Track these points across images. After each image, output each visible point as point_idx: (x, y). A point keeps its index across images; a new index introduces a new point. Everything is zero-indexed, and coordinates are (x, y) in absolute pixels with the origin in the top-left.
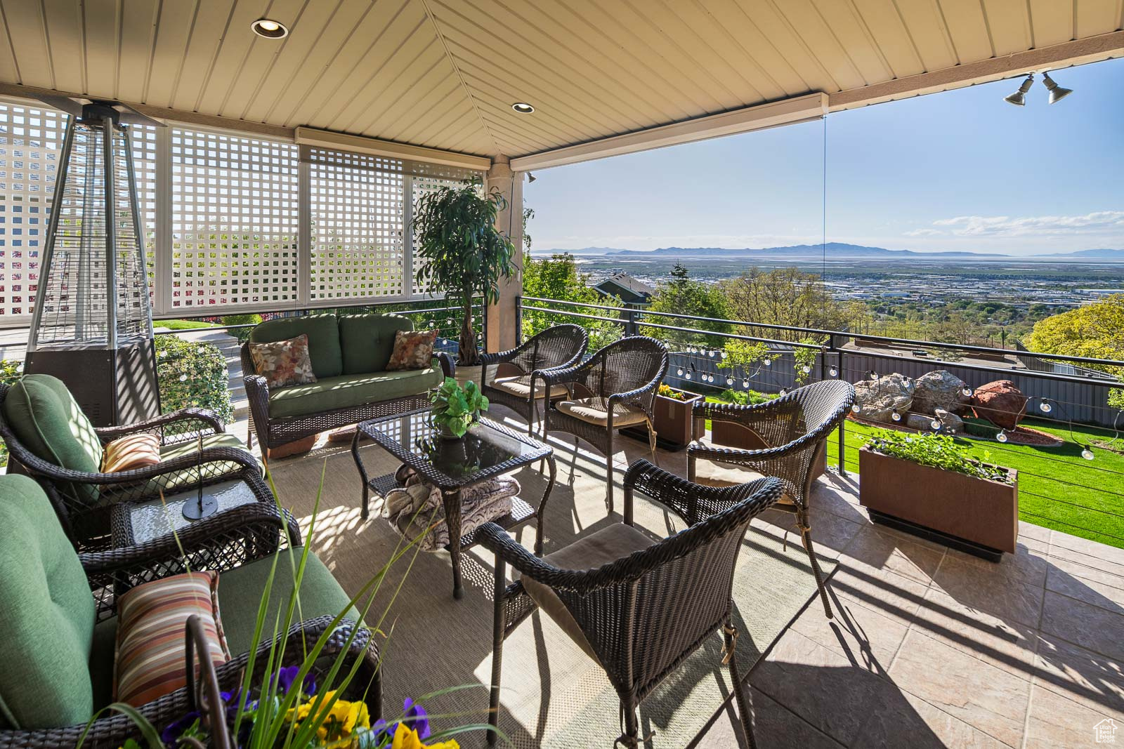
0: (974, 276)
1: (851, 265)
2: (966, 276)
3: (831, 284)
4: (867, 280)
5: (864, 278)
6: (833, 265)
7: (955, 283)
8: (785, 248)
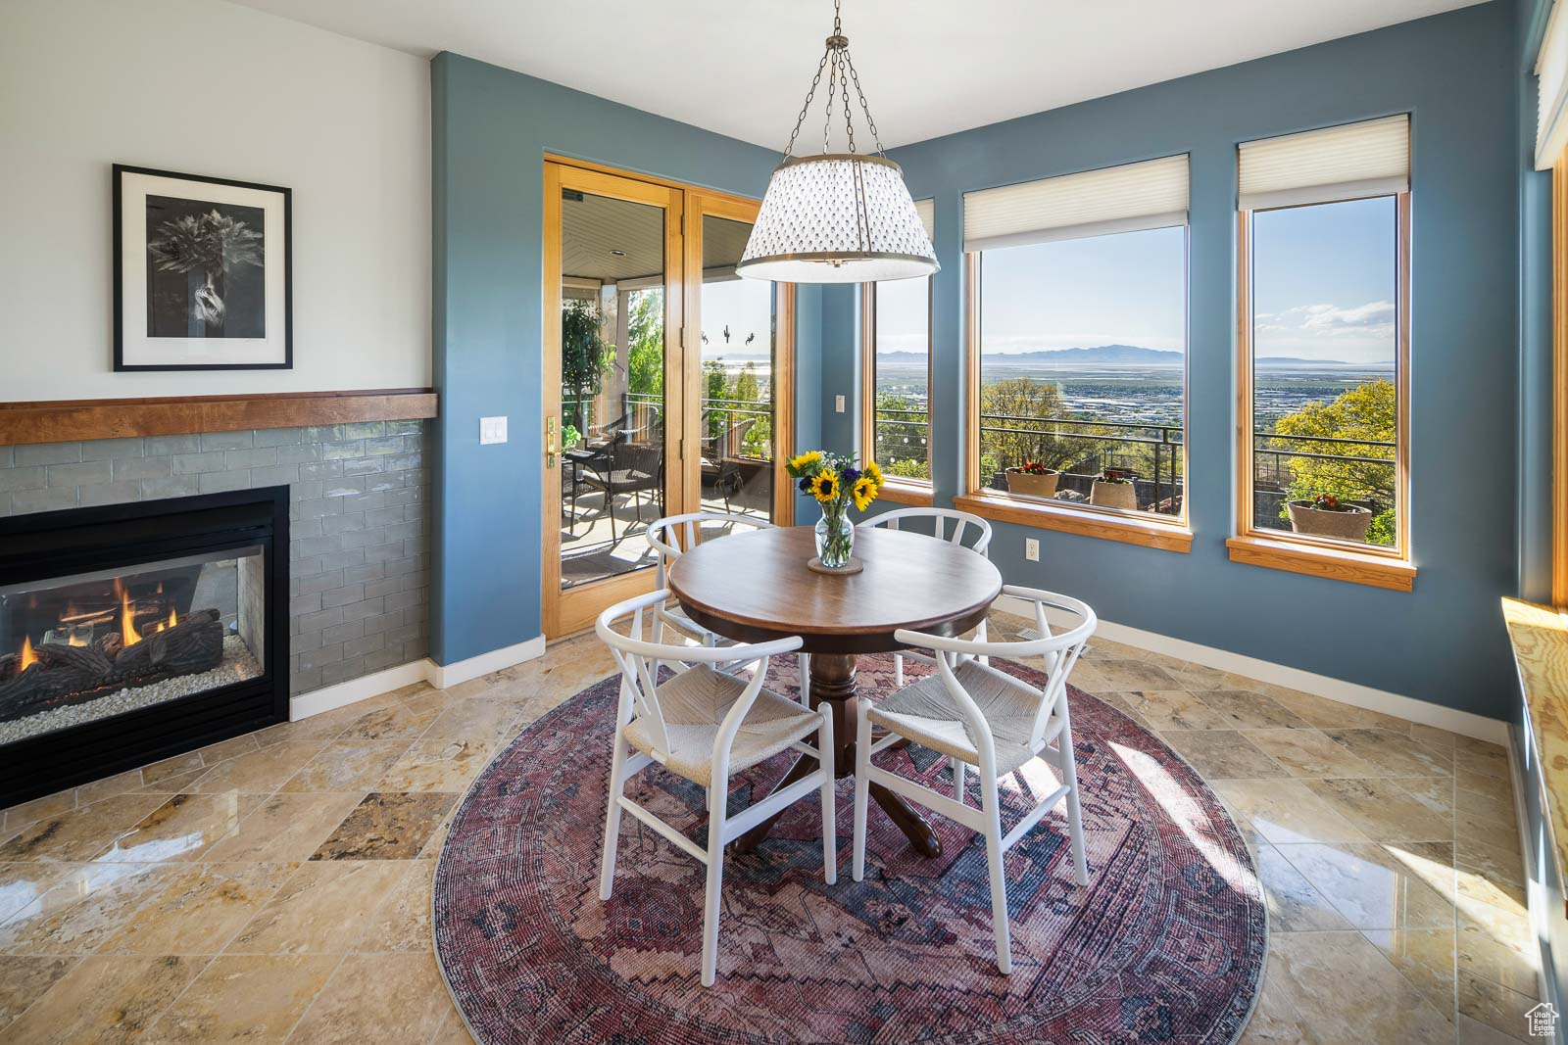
0: (1300, 390)
1: (1140, 375)
2: (1290, 390)
3: (1113, 402)
4: (1162, 396)
5: (1157, 393)
6: (1117, 375)
7: (1275, 400)
8: (1053, 351)
